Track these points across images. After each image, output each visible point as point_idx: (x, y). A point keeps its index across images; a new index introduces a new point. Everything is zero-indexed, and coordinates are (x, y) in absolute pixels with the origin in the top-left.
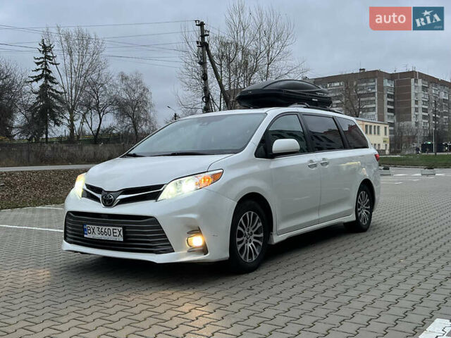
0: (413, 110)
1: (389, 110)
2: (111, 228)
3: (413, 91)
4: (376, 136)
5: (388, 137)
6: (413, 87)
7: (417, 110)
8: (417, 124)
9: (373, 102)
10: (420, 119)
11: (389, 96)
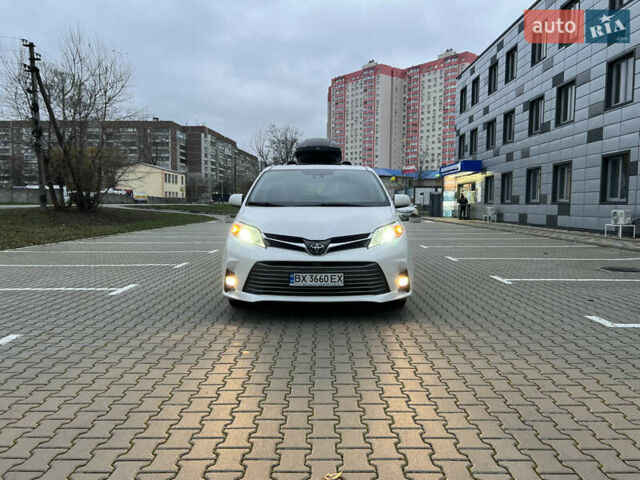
0: (203, 162)
1: (182, 161)
2: (329, 275)
3: (203, 145)
4: (175, 185)
5: (184, 186)
6: (203, 141)
7: (206, 162)
8: (206, 175)
9: (167, 151)
10: (209, 170)
11: (181, 147)
